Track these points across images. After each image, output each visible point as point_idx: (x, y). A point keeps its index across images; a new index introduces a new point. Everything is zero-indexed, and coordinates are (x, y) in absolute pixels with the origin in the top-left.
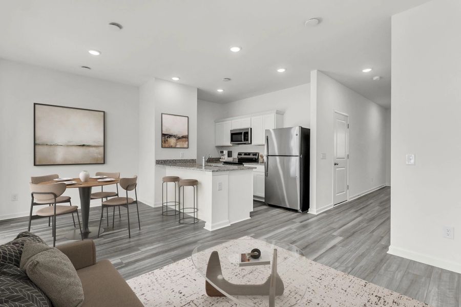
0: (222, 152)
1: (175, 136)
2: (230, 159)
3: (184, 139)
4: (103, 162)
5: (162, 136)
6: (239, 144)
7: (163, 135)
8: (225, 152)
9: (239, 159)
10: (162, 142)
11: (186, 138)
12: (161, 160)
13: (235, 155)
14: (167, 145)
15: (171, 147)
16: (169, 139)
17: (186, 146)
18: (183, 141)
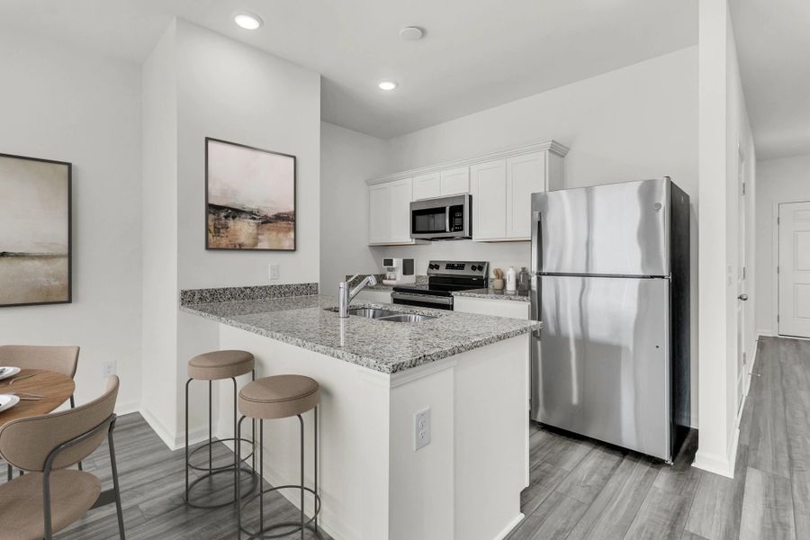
0: (389, 262)
1: (252, 214)
2: (409, 281)
3: (283, 224)
4: (65, 298)
5: (207, 213)
6: (432, 239)
7: (212, 209)
8: (398, 263)
9: (432, 279)
10: (207, 230)
11: (288, 220)
12: (201, 291)
13: (422, 269)
14: (224, 242)
15: (240, 248)
16: (231, 223)
17: (288, 244)
18: (279, 231)
